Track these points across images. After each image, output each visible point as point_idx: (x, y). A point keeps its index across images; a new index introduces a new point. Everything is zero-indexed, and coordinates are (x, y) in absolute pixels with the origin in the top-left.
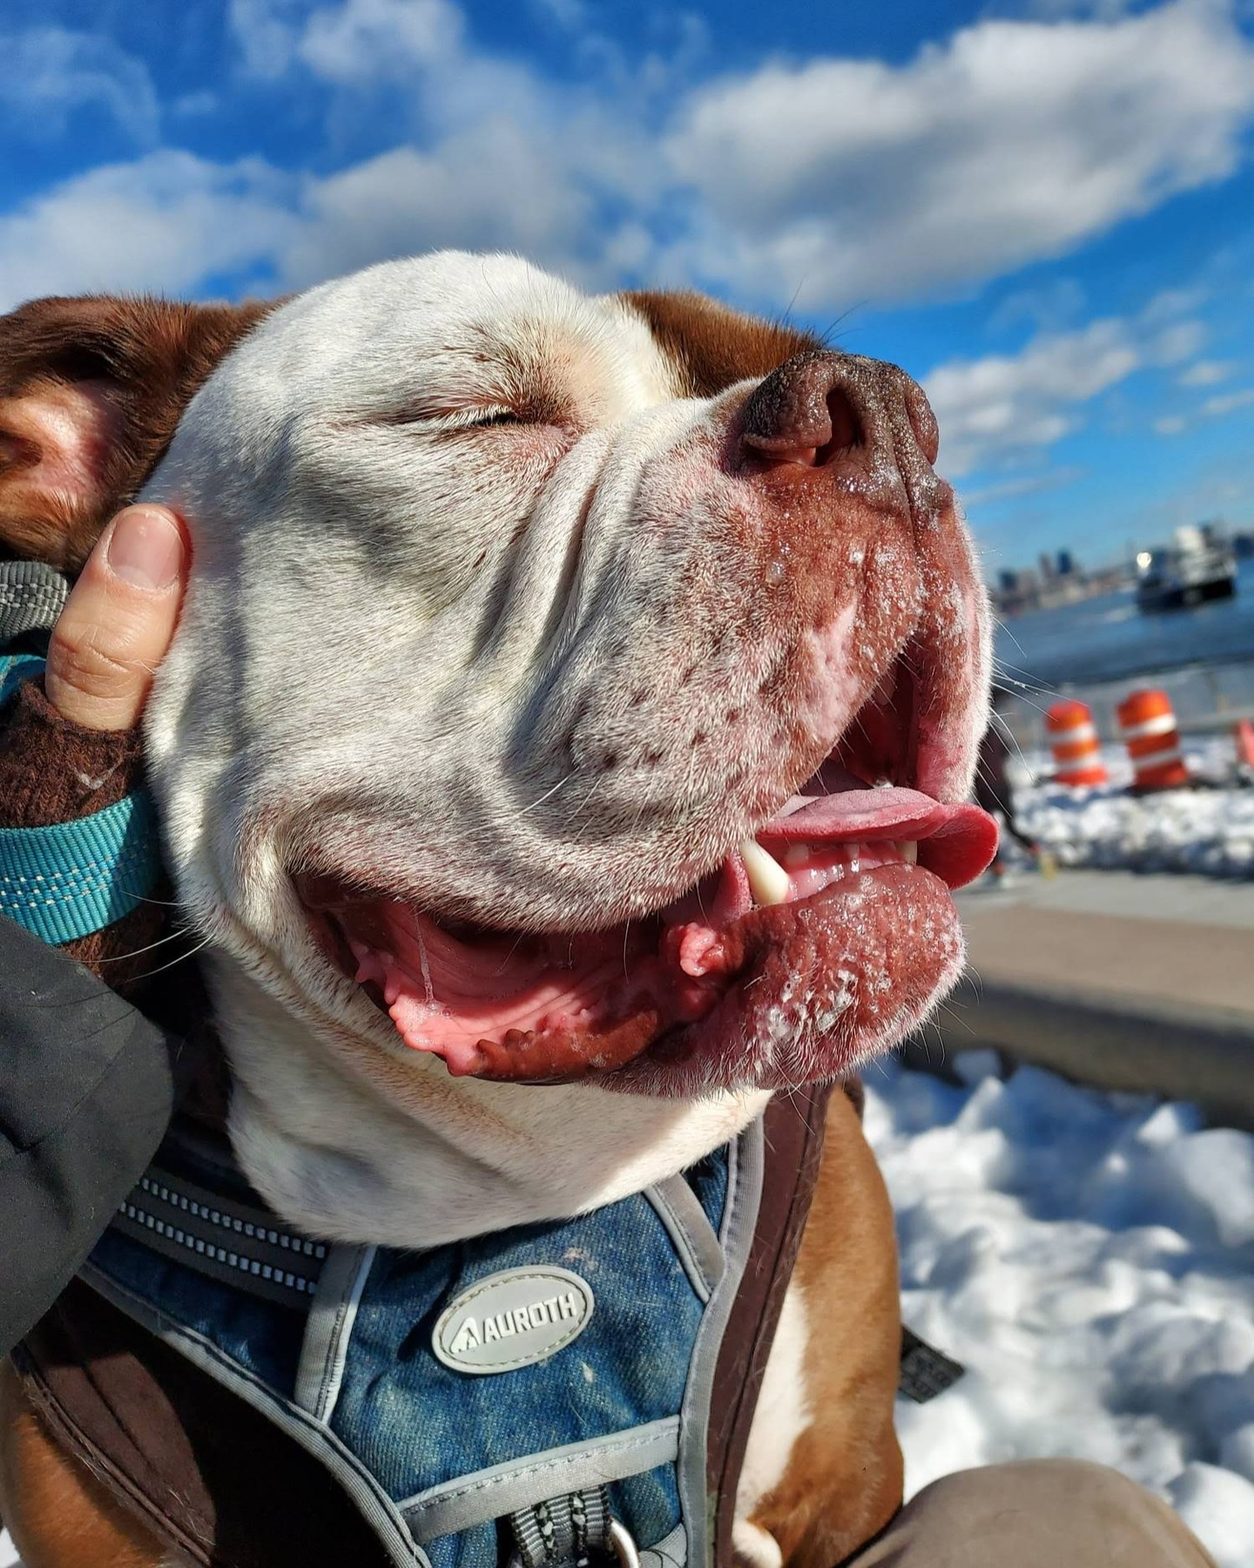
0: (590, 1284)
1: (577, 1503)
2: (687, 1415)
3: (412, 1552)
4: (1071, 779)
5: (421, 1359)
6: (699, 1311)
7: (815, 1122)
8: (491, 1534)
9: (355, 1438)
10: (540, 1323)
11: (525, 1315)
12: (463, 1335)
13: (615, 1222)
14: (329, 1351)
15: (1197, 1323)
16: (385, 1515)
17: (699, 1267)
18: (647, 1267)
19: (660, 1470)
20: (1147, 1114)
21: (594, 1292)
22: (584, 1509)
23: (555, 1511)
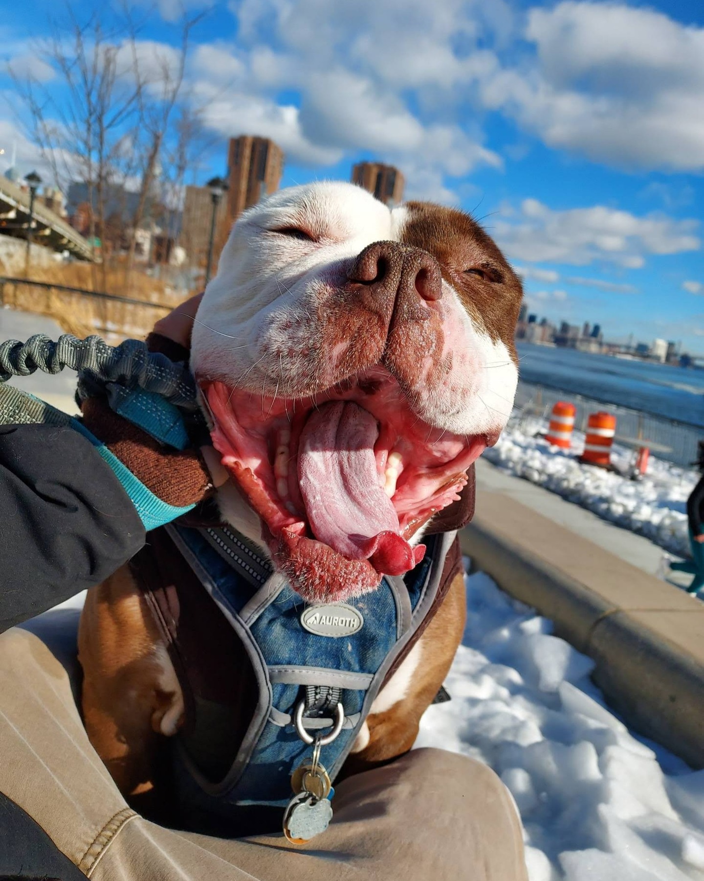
0: (364, 618)
1: (331, 692)
2: (377, 676)
3: (267, 685)
4: (553, 441)
5: (294, 620)
6: (395, 641)
7: (447, 583)
8: (296, 690)
9: (260, 637)
10: (341, 625)
11: (337, 620)
12: (313, 618)
13: (380, 599)
14: (261, 604)
15: (514, 718)
16: (262, 667)
17: (401, 626)
18: (385, 620)
19: (360, 691)
20: (529, 617)
21: (364, 621)
22: (332, 694)
23: (323, 691)
